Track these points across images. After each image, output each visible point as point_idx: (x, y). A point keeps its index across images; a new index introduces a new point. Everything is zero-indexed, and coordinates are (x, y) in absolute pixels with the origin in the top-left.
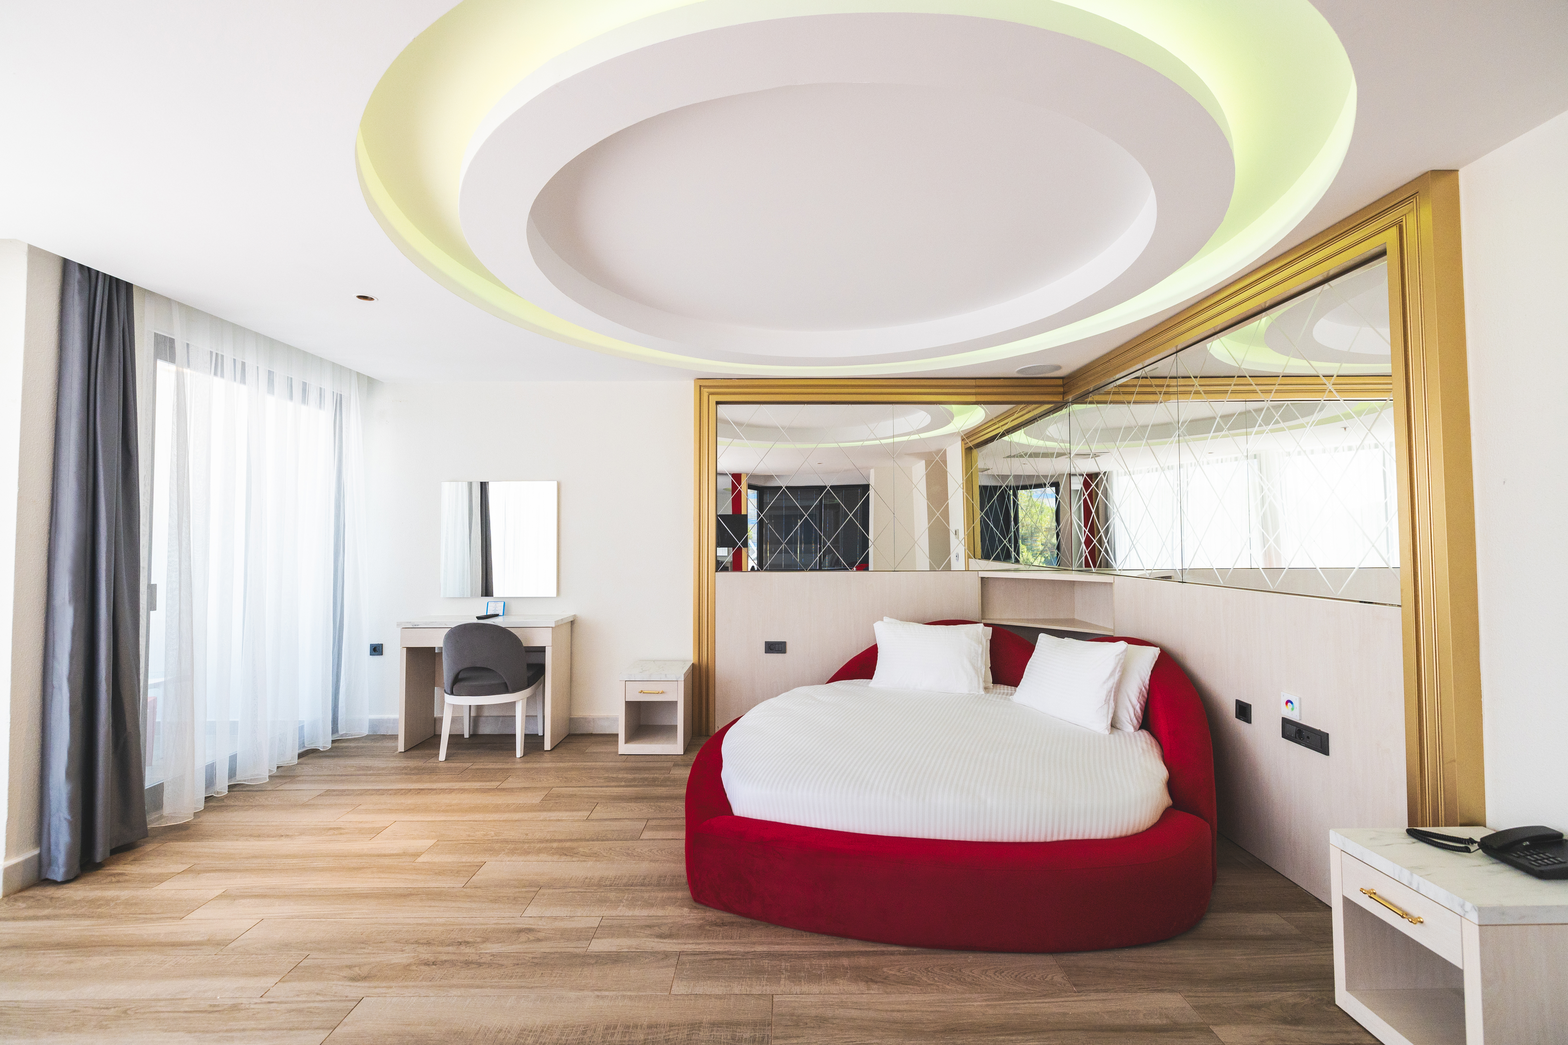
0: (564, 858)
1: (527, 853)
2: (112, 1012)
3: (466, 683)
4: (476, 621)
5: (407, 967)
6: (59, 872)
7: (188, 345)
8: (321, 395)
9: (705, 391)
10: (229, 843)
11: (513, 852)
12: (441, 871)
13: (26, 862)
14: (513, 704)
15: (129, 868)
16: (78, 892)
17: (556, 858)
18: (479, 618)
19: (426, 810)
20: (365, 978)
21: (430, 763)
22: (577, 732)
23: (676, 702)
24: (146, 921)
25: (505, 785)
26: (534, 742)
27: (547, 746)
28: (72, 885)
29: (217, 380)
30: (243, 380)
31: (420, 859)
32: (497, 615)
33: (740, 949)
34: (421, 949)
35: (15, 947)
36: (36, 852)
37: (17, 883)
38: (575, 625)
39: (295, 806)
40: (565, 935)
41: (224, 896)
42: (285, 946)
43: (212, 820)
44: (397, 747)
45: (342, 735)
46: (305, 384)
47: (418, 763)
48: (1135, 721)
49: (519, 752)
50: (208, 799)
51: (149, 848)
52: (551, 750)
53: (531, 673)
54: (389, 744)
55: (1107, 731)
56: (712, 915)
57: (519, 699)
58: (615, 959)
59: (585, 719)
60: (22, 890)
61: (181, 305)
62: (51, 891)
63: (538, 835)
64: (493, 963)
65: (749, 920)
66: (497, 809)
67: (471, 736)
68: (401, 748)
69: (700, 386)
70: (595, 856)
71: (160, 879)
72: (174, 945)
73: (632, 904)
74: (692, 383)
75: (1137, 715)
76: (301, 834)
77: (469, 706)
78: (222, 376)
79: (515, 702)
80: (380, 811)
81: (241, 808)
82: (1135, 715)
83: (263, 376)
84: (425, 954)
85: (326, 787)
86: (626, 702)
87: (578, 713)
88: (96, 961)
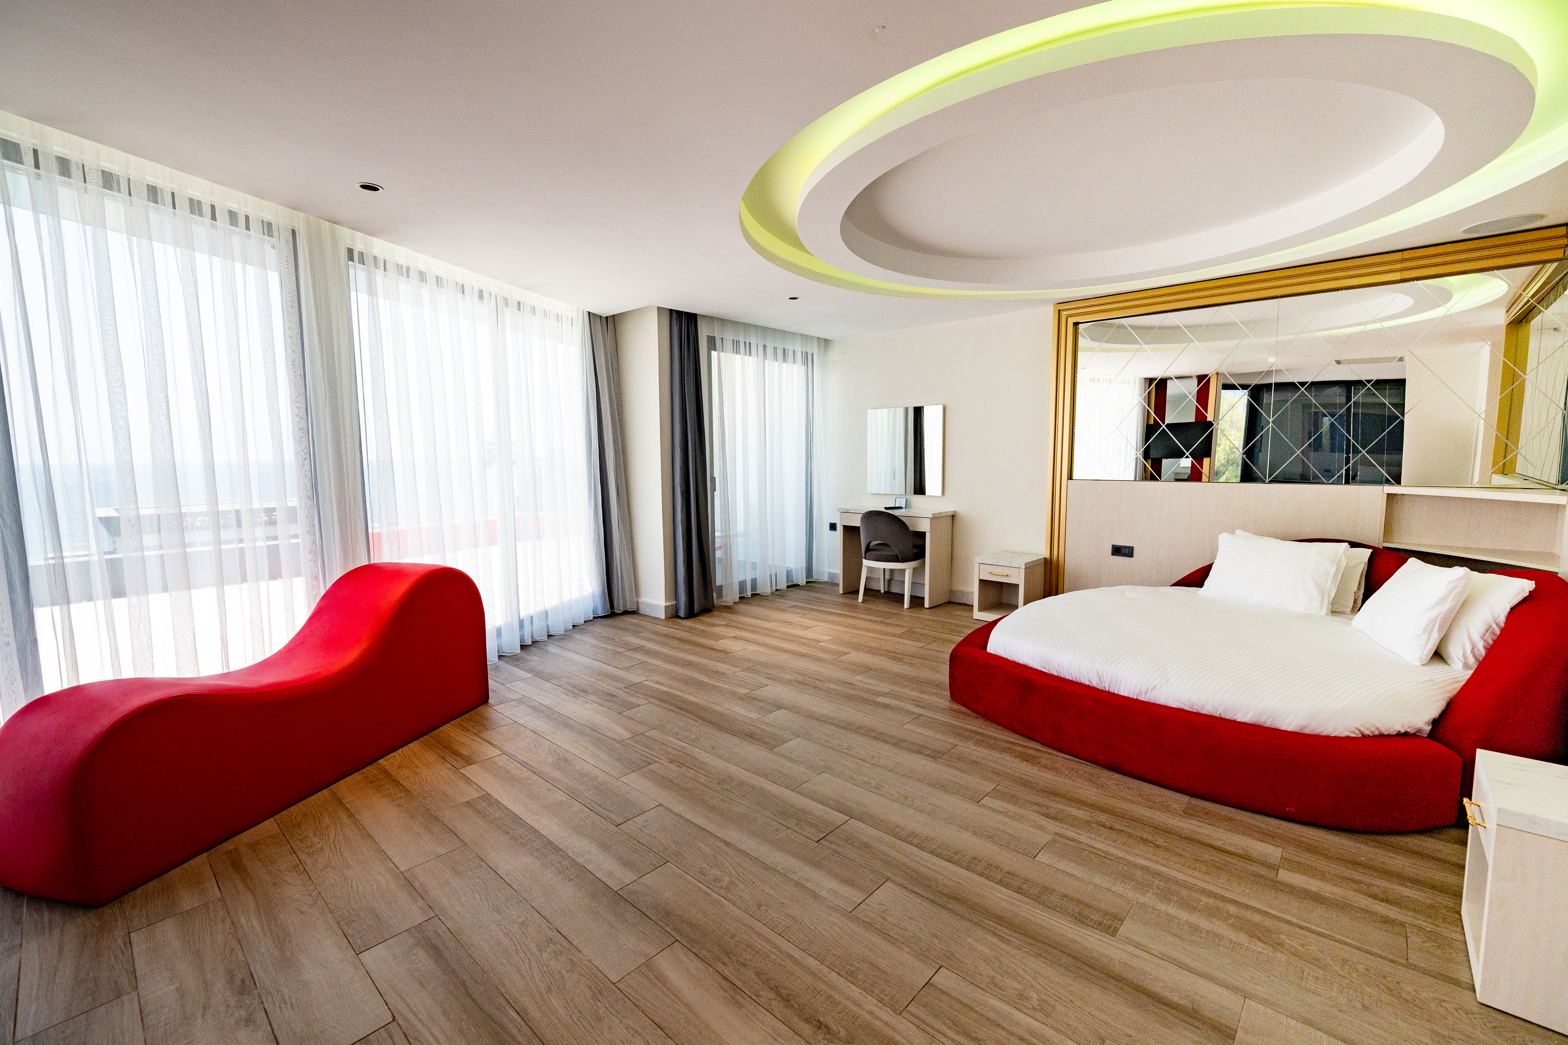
0: (893, 661)
1: (874, 654)
2: (687, 663)
3: (874, 553)
4: (884, 510)
5: (790, 681)
6: (682, 613)
7: (722, 338)
8: (794, 354)
9: (1064, 313)
10: (744, 618)
11: (867, 652)
12: (826, 651)
13: (672, 605)
14: (903, 571)
15: (706, 619)
16: (688, 623)
17: (888, 660)
18: (886, 508)
19: (838, 624)
20: (773, 679)
21: (853, 602)
22: (956, 601)
23: (1018, 585)
24: (706, 638)
25: (888, 621)
26: (917, 601)
27: (927, 605)
28: (686, 620)
29: (738, 356)
30: (750, 354)
31: (820, 644)
32: (901, 508)
33: (958, 724)
34: (799, 676)
35: (665, 635)
36: (675, 603)
37: (670, 615)
38: (956, 519)
39: (777, 609)
40: (868, 691)
41: (735, 637)
42: (749, 660)
43: (742, 607)
44: (839, 591)
45: (816, 579)
46: (784, 349)
47: (848, 601)
48: (1472, 661)
49: (906, 604)
50: (741, 598)
51: (715, 613)
52: (929, 608)
53: (915, 551)
54: (836, 588)
55: (1419, 662)
56: (956, 706)
57: (908, 567)
58: (886, 706)
59: (962, 593)
60: (671, 618)
61: (718, 319)
62: (679, 621)
63: (886, 648)
64: (828, 691)
65: (975, 714)
66: (874, 631)
67: (885, 592)
68: (841, 592)
69: (1059, 311)
70: (912, 665)
71: (714, 625)
72: (713, 649)
73: (914, 689)
74: (1052, 307)
75: (1477, 653)
76: (774, 621)
77: (883, 570)
78: (739, 354)
79: (905, 569)
80: (814, 619)
81: (756, 605)
82: (1473, 652)
83: (761, 349)
84: (800, 678)
85: (794, 603)
86: (980, 580)
87: (957, 587)
88: (686, 647)
